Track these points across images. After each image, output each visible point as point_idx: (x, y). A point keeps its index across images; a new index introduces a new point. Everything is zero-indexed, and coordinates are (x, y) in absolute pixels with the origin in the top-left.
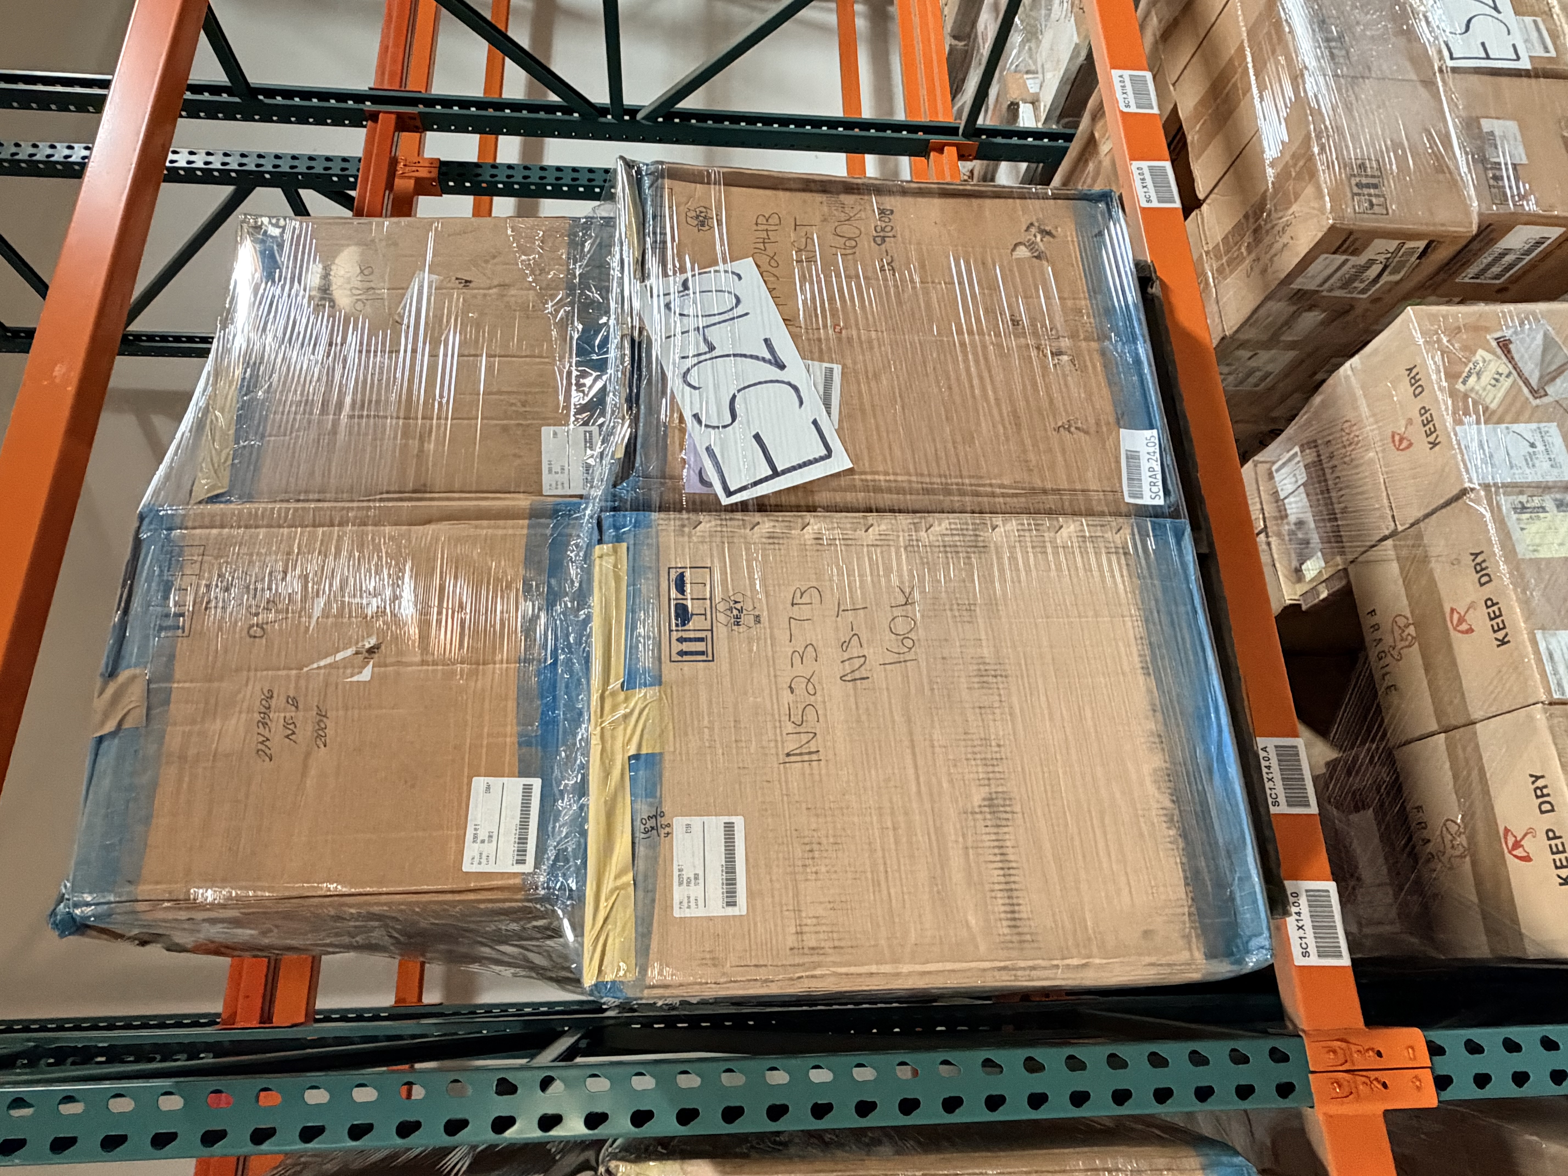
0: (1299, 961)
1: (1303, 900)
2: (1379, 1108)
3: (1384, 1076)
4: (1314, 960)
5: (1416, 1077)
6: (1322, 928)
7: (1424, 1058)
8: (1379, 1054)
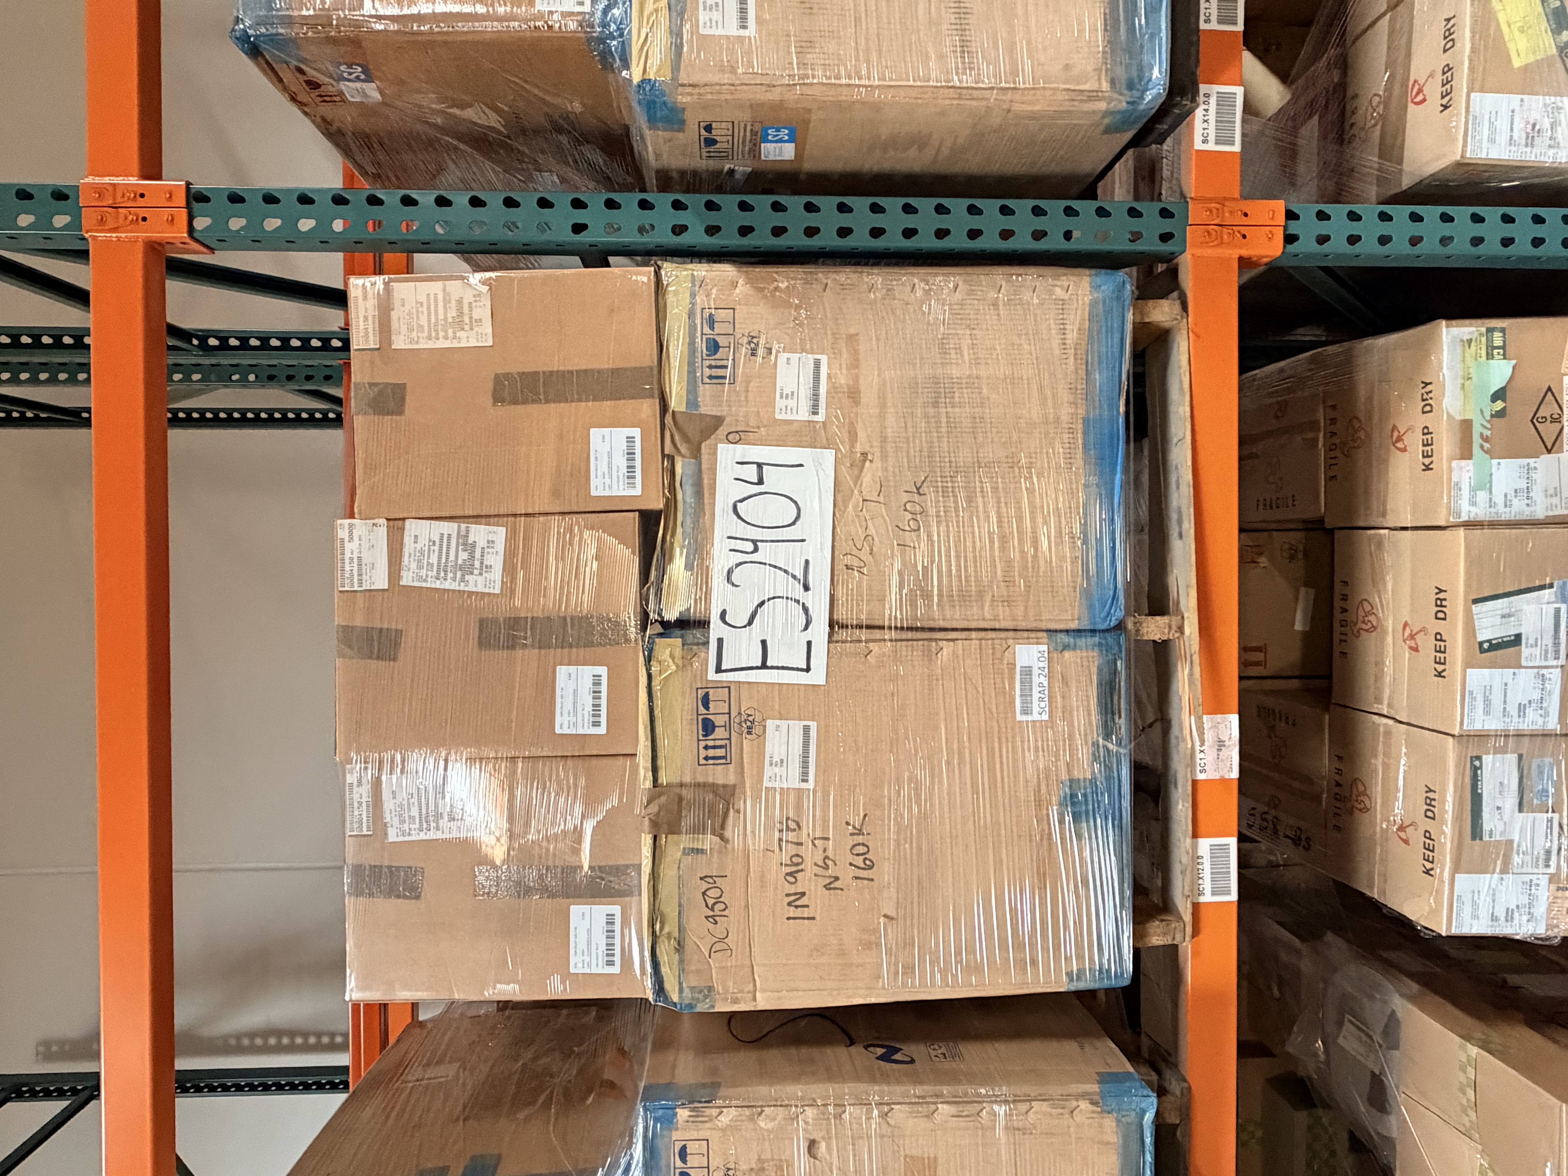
0: (1198, 145)
1: (1213, 101)
2: (1236, 253)
3: (1244, 230)
4: (1211, 146)
5: (1271, 232)
6: (1223, 121)
7: (1281, 219)
8: (1246, 215)
